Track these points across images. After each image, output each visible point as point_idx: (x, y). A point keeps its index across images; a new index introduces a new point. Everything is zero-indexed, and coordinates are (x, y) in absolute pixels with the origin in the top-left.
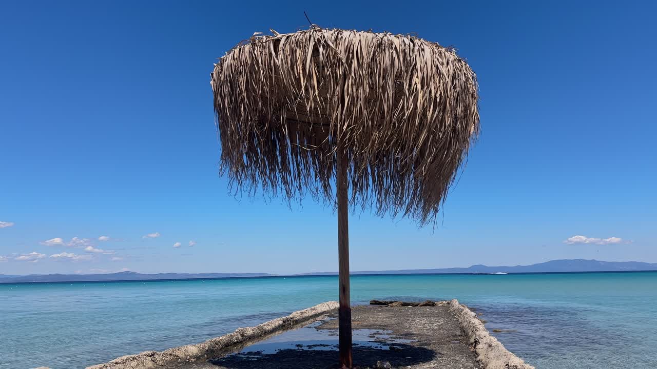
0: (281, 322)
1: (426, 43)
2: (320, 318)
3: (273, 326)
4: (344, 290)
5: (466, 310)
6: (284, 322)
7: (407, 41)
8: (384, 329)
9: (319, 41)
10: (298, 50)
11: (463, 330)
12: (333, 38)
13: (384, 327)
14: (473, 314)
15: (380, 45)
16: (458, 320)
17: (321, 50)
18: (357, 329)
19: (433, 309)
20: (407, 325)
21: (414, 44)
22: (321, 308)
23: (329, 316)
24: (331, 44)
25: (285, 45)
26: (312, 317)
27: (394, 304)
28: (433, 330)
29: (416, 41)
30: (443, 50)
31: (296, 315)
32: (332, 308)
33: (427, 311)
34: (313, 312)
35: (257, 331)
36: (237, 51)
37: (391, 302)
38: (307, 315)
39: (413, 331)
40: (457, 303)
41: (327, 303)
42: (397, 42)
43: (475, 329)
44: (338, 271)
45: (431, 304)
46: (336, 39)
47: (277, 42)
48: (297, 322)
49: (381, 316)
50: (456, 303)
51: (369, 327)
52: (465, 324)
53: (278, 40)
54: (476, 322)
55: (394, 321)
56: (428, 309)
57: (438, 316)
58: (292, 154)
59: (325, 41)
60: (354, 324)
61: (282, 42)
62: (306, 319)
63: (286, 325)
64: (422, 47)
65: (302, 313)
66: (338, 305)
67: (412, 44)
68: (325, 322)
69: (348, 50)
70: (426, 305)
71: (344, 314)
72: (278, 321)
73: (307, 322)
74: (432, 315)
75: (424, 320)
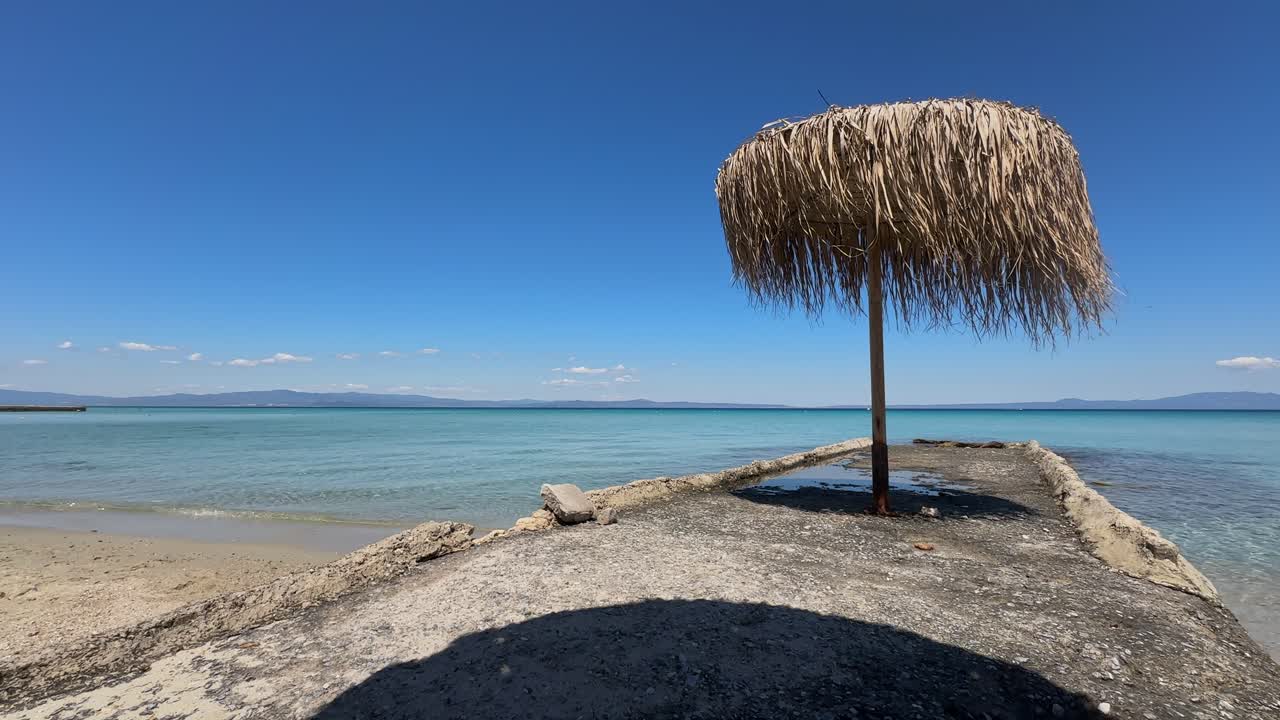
0: (802, 458)
1: (991, 104)
2: (849, 456)
3: (793, 461)
4: (879, 424)
5: (1050, 454)
6: (806, 457)
7: (962, 106)
8: (931, 472)
9: (840, 123)
10: (814, 139)
11: (1044, 478)
12: (858, 117)
13: (931, 470)
14: (1061, 459)
15: (922, 118)
16: (1038, 467)
17: (842, 133)
18: (895, 470)
19: (1001, 452)
20: (964, 469)
21: (972, 109)
22: (849, 445)
23: (860, 454)
24: (854, 125)
25: (797, 136)
26: (839, 454)
27: (945, 444)
28: (1000, 476)
29: (974, 105)
30: (1018, 110)
31: (819, 451)
32: (864, 446)
33: (991, 454)
34: (840, 450)
35: (774, 465)
36: (742, 150)
37: (942, 442)
38: (832, 452)
39: (971, 475)
40: (1037, 446)
41: (859, 439)
42: (947, 109)
43: (1062, 479)
44: (870, 404)
45: (1000, 446)
46: (861, 119)
47: (787, 134)
48: (821, 459)
49: (928, 458)
50: (1035, 446)
51: (913, 469)
52: (1047, 472)
53: (790, 131)
54: (1066, 469)
55: (945, 463)
56: (993, 451)
57: (1009, 461)
58: (813, 263)
59: (848, 123)
60: (891, 464)
61: (794, 132)
62: (831, 456)
63: (808, 462)
64: (985, 110)
65: (827, 449)
66: (871, 443)
67: (969, 109)
68: (854, 461)
69: (880, 130)
70: (991, 446)
71: (879, 452)
72: (799, 457)
73: (833, 460)
74: (1000, 458)
75: (988, 464)
